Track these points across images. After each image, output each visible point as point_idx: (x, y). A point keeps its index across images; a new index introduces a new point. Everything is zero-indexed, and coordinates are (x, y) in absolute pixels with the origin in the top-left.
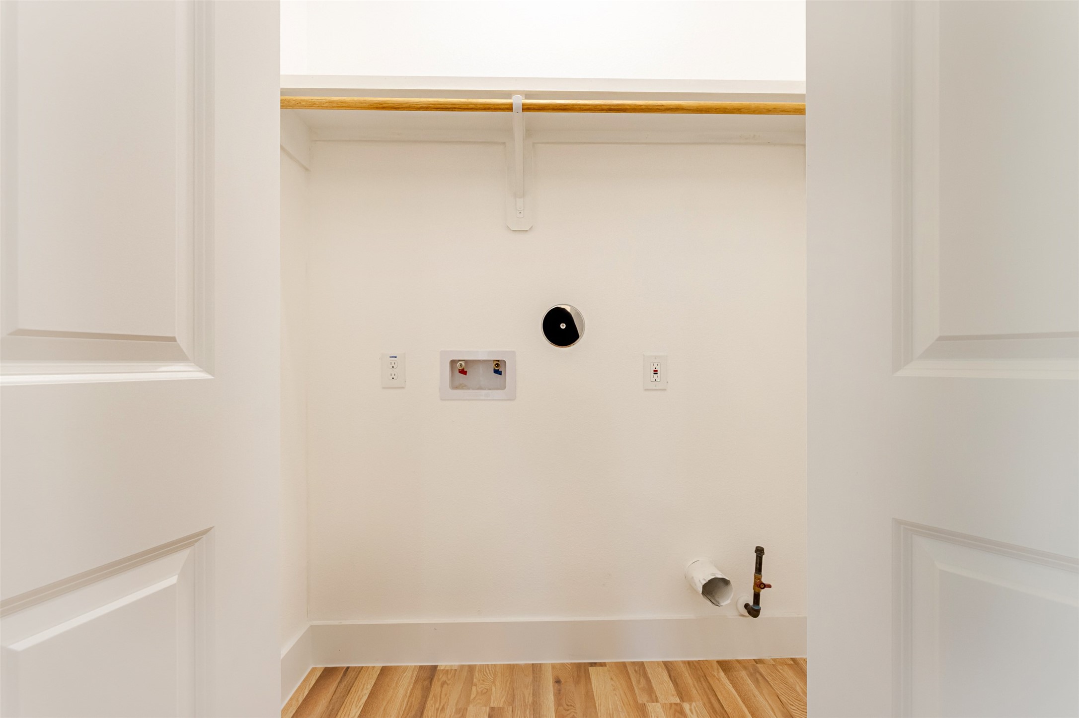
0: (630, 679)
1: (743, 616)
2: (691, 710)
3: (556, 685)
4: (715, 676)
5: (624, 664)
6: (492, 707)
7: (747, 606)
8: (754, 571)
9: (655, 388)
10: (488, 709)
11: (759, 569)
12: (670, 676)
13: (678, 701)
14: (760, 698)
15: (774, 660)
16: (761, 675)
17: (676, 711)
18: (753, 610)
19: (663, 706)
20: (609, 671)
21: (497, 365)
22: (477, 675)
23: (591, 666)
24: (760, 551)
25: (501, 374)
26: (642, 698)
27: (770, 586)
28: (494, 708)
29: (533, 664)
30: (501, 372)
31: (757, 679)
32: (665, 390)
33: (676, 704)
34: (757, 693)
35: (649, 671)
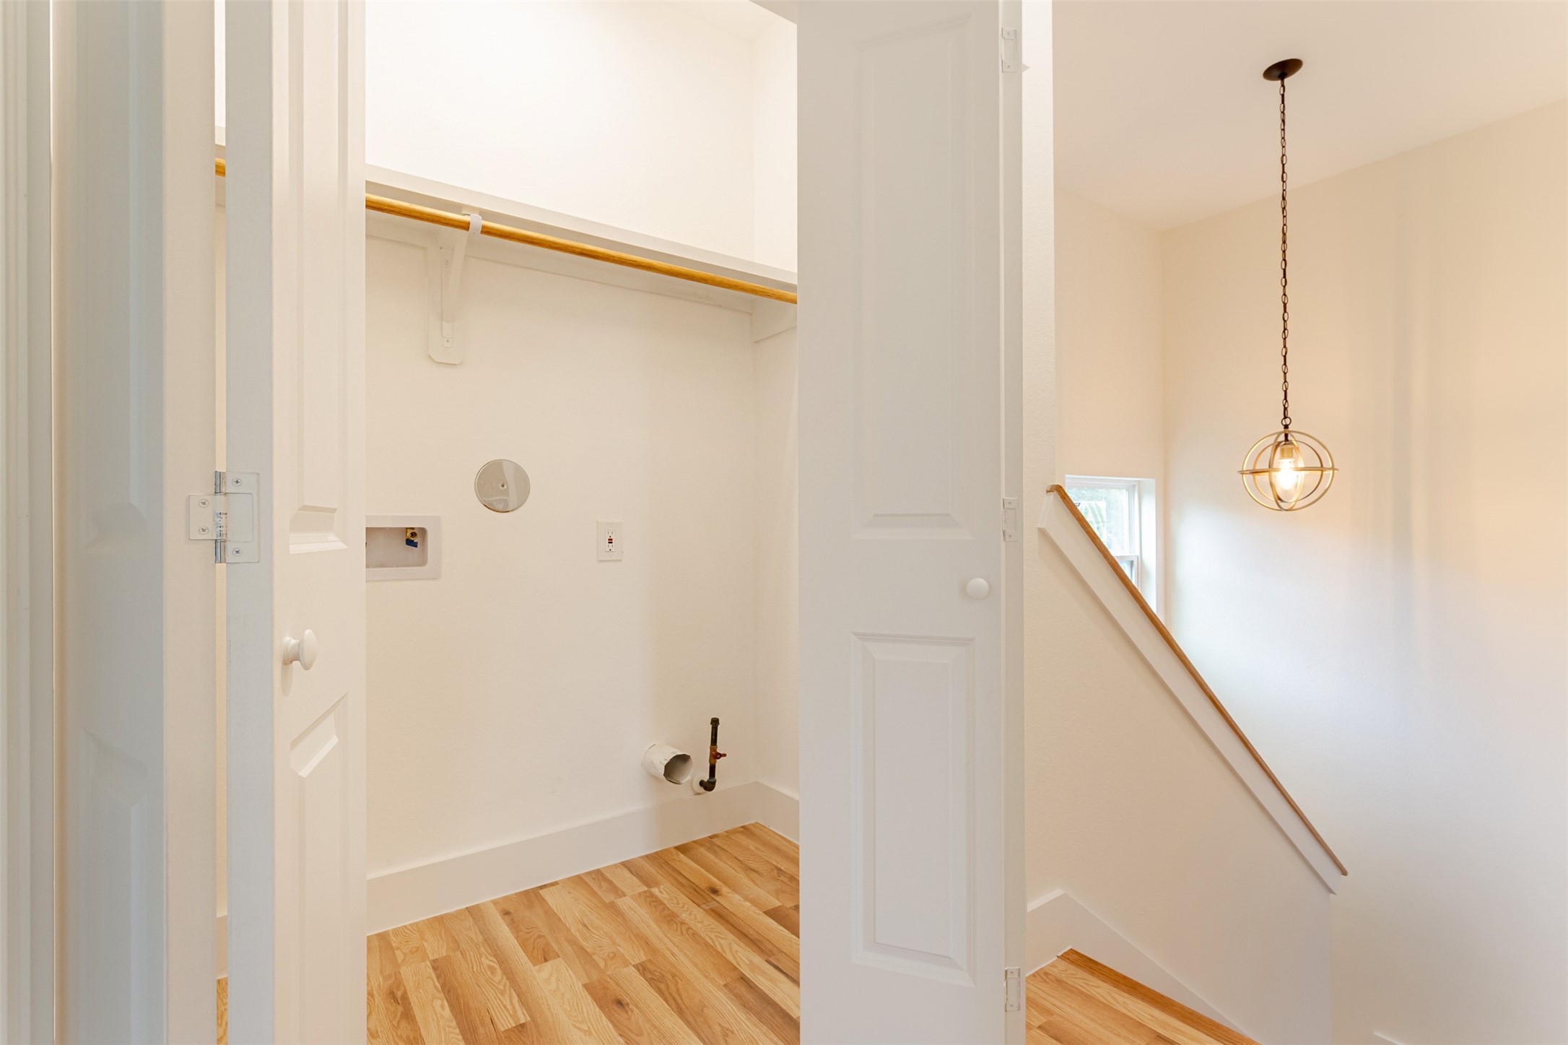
0: (589, 886)
1: (699, 794)
2: (661, 892)
3: (506, 916)
4: (675, 859)
5: (579, 877)
6: (433, 960)
7: (702, 783)
8: (710, 744)
9: (609, 559)
10: (428, 963)
11: (714, 741)
12: (631, 872)
13: (646, 889)
14: (720, 864)
15: (727, 832)
16: (718, 846)
17: (646, 897)
18: (708, 785)
19: (633, 897)
20: (563, 887)
21: (413, 535)
22: (394, 939)
23: (541, 889)
24: (715, 723)
25: (416, 546)
26: (608, 898)
27: (725, 755)
28: (437, 959)
29: (467, 908)
30: (417, 543)
31: (715, 851)
32: (620, 560)
33: (645, 892)
34: (717, 861)
35: (608, 875)
